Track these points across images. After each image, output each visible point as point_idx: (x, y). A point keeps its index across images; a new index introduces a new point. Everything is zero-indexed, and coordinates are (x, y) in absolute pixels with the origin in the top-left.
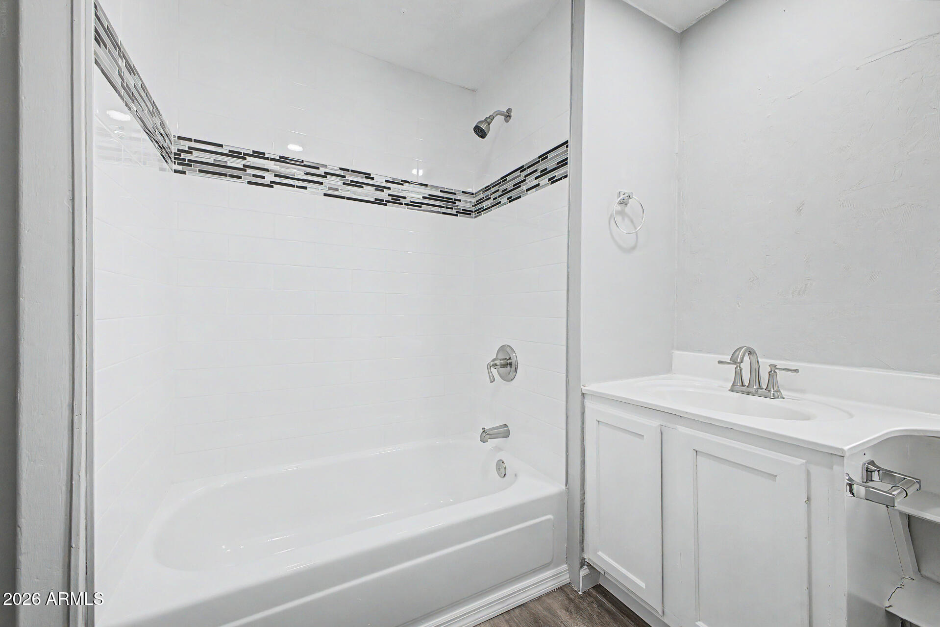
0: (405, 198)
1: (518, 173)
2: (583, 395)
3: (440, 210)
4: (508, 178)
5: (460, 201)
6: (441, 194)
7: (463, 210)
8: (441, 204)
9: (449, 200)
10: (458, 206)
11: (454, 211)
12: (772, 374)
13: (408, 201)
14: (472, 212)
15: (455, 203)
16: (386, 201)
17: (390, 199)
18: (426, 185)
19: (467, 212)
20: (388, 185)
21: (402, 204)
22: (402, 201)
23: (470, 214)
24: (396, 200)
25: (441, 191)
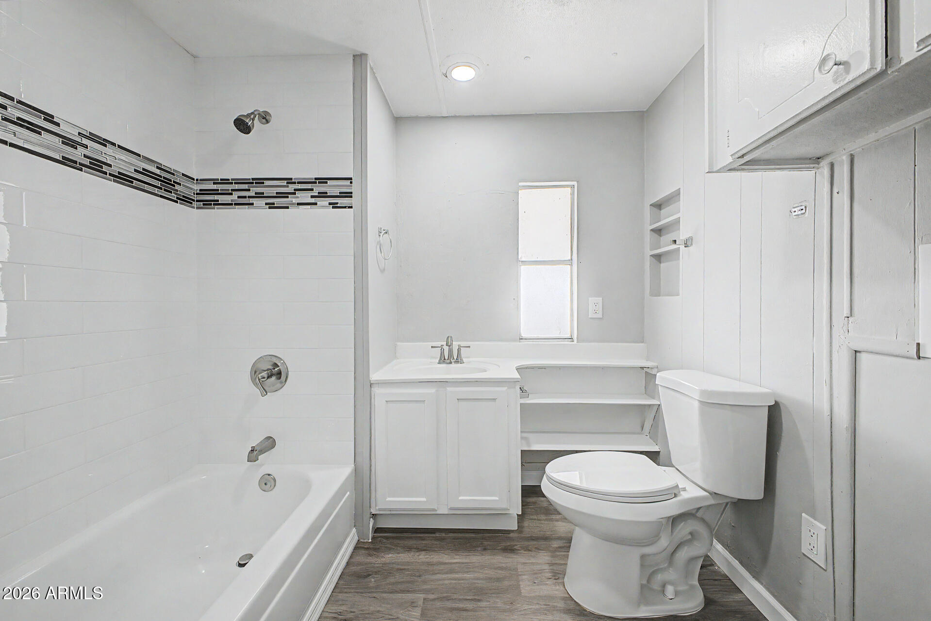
0: (110, 166)
1: (284, 183)
2: (371, 385)
3: (156, 191)
4: (267, 183)
5: (180, 184)
6: (158, 172)
7: (183, 196)
8: (158, 184)
9: (167, 181)
10: (177, 191)
11: (174, 196)
12: (459, 351)
13: (115, 170)
14: (194, 200)
15: (174, 186)
16: (81, 164)
17: (87, 162)
18: (139, 155)
19: (186, 200)
20: (85, 141)
21: (105, 173)
22: (105, 168)
23: (191, 203)
24: (96, 166)
25: (158, 168)
